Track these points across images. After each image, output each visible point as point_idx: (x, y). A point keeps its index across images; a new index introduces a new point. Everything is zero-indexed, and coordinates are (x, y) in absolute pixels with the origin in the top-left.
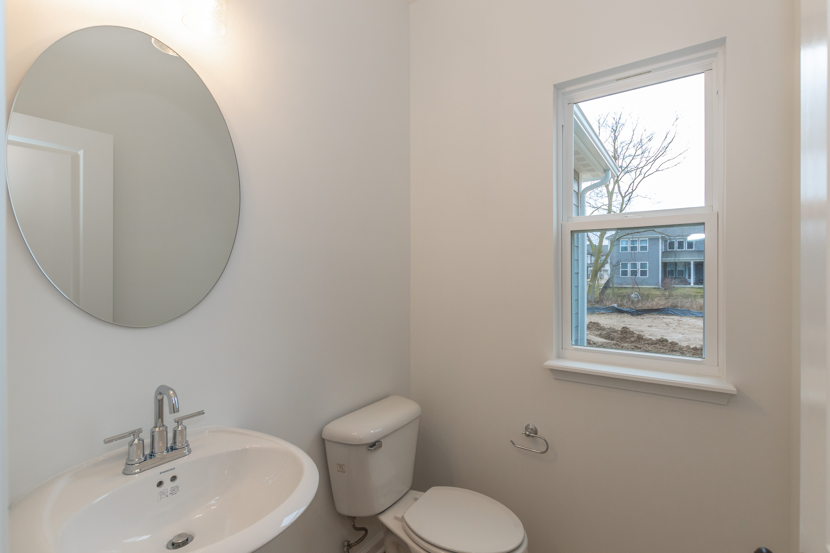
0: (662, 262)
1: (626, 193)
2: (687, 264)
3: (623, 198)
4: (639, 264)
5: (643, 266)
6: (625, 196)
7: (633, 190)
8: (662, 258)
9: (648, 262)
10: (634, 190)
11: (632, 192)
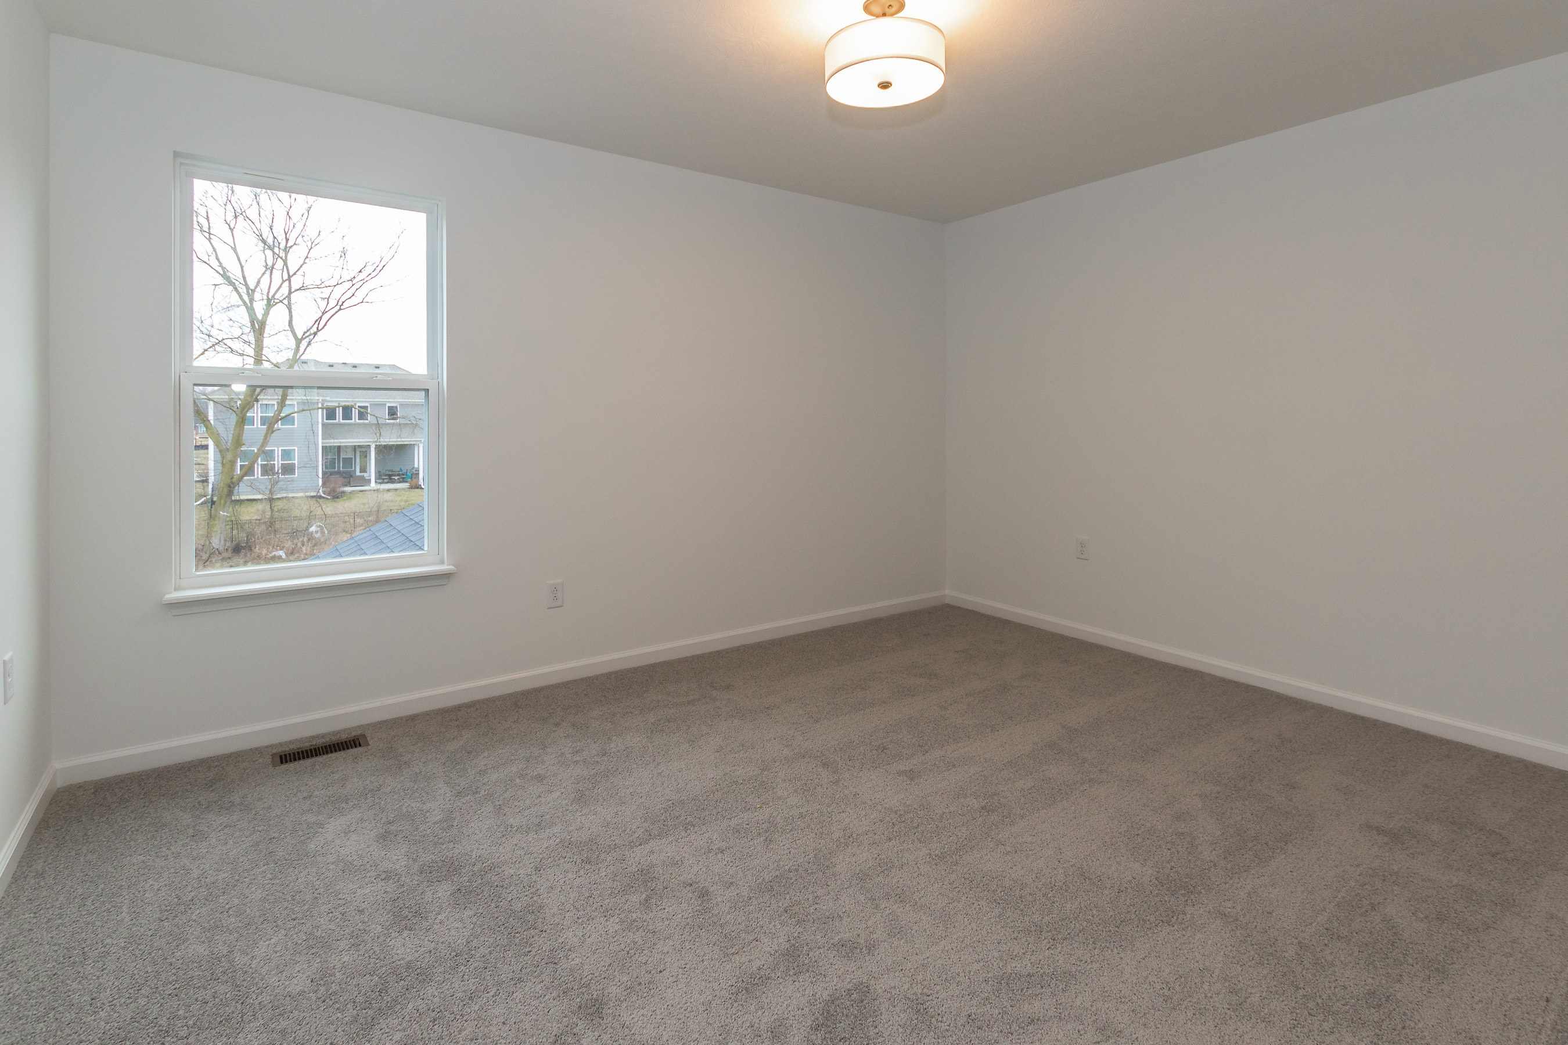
0: (323, 447)
1: (305, 333)
2: (362, 451)
3: (299, 342)
4: (278, 451)
5: (286, 454)
6: (302, 339)
7: (319, 329)
8: (323, 439)
9: (296, 448)
10: (321, 329)
11: (315, 334)
